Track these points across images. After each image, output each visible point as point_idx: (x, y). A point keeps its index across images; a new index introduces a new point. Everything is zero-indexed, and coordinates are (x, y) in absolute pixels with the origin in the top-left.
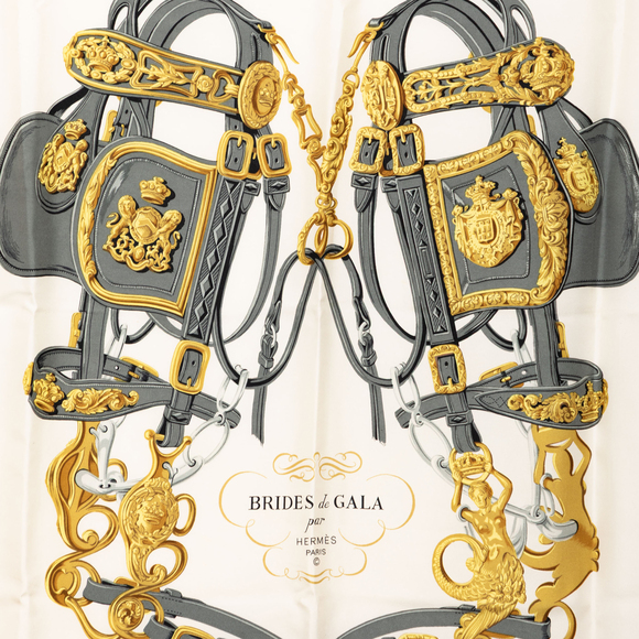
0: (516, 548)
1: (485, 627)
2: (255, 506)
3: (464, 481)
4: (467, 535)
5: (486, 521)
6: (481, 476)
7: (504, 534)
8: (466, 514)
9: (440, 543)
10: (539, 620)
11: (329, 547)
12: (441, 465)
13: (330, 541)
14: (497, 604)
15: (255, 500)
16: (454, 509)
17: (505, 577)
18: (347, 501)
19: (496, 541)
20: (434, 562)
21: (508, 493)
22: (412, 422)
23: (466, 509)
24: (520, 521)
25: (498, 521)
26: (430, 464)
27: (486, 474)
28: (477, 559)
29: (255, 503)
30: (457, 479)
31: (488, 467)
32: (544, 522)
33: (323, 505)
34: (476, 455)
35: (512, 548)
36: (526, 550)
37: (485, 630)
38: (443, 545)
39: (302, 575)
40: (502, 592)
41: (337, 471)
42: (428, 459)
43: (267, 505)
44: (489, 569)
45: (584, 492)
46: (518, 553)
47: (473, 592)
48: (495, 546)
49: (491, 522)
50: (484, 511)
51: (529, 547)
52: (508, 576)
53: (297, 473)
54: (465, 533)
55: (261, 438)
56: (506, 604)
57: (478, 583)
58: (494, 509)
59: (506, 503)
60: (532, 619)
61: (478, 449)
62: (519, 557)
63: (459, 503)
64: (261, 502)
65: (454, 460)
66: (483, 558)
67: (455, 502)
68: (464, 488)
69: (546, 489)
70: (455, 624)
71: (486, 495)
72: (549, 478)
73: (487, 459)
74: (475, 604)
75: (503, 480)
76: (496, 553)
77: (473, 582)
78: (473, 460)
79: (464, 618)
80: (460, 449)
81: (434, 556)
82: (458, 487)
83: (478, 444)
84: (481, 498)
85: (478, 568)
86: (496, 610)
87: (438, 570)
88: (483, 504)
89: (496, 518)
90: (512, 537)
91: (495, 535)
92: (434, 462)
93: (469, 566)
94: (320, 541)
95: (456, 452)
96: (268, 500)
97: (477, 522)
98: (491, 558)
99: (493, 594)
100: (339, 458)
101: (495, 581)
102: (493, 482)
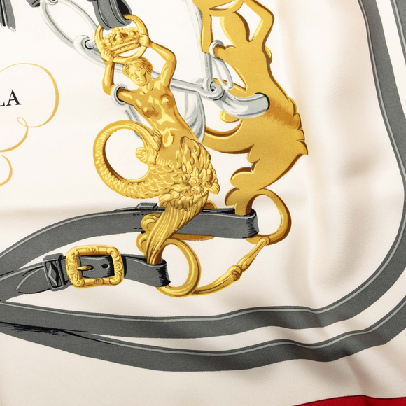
0: (195, 130)
1: (174, 228)
3: (116, 60)
4: (131, 121)
5: (151, 100)
6: (137, 52)
7: (176, 115)
8: (123, 95)
9: (99, 135)
10: (241, 212)
12: (86, 46)
14: (183, 198)
16: (107, 91)
17: (189, 166)
19: (167, 124)
20: (96, 159)
21: (171, 66)
23: (121, 89)
24: (193, 98)
25: (165, 100)
26: (73, 47)
27: (142, 48)
28: (148, 148)
30: (108, 59)
31: (144, 41)
32: (223, 97)
34: (126, 29)
35: (189, 131)
36: (207, 131)
37: (175, 232)
38: (103, 137)
40: (188, 184)
42: (69, 41)
44: (166, 159)
45: (269, 60)
46: (199, 135)
47: (151, 188)
48: (168, 130)
49: (157, 102)
50: (145, 89)
51: (210, 126)
52: (193, 164)
54: (126, 118)
56: (196, 197)
57: (157, 177)
58: (157, 85)
59: (171, 78)
60: (232, 212)
61: (128, 21)
62: (200, 140)
63: (112, 83)
65: (101, 38)
66: (156, 146)
67: (107, 83)
68: (116, 67)
69: (218, 58)
70: (135, 229)
71: (144, 70)
72: (220, 46)
73: (142, 31)
74: (156, 200)
75: (164, 52)
76: (170, 138)
77: (150, 175)
78: (124, 35)
79: (146, 221)
80: (106, 25)
81: (95, 152)
82: (109, 67)
83: (127, 17)
84: (139, 74)
85: (152, 159)
86: (184, 206)
87: (103, 168)
88: (142, 80)
89: (162, 96)
90: (187, 117)
91: (165, 117)
92: (77, 43)
93: (140, 157)
95: (103, 29)
97: (140, 104)
98: (166, 145)
99: (177, 188)
101: (177, 172)
102: (152, 56)
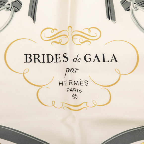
2: (29, 60)
11: (84, 88)
13: (84, 84)
15: (28, 56)
18: (93, 57)
22: (131, 7)
29: (28, 58)
33: (76, 60)
39: (65, 105)
41: (85, 40)
43: (37, 60)
53: (57, 40)
55: (34, 18)
64: (33, 58)
94: (76, 83)
96: (37, 56)
100: (86, 31)
